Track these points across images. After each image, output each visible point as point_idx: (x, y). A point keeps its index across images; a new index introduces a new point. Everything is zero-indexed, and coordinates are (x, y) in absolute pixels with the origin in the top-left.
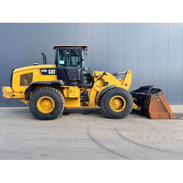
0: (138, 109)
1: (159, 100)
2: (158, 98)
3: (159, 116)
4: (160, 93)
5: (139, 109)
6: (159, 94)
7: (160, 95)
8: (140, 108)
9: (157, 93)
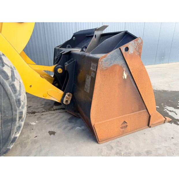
0: (62, 100)
1: (125, 76)
2: (125, 69)
3: (122, 128)
4: (131, 45)
5: (65, 100)
6: (127, 49)
7: (132, 56)
8: (68, 97)
9: (123, 48)
